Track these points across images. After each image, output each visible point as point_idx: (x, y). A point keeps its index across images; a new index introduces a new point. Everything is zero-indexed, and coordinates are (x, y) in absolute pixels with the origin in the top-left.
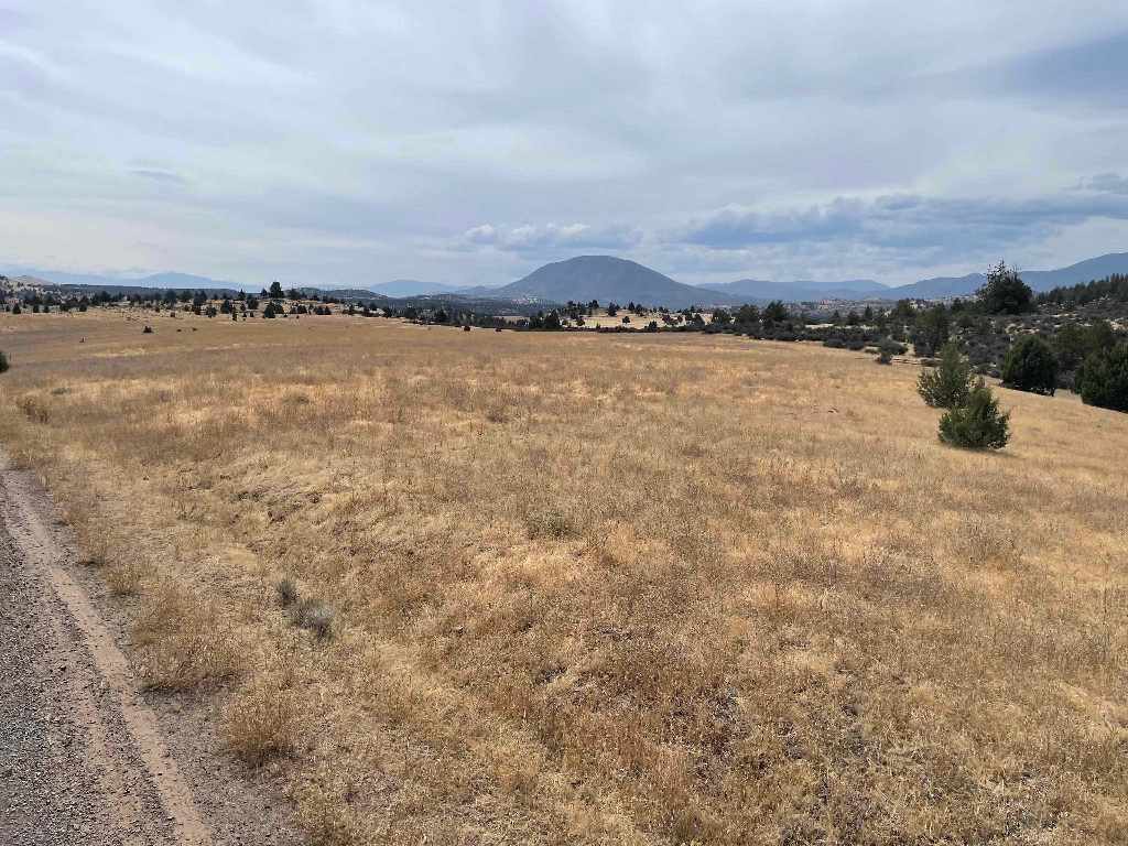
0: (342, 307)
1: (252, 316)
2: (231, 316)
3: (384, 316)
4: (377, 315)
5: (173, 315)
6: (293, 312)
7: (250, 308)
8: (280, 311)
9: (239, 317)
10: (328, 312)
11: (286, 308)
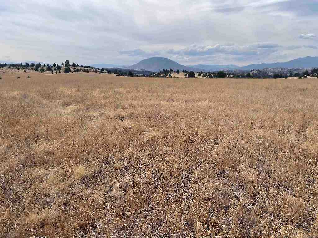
0: (92, 70)
1: (60, 72)
2: (51, 72)
3: (108, 73)
4: (105, 73)
5: (25, 71)
6: (75, 71)
7: (58, 69)
8: (70, 71)
9: (54, 72)
10: (88, 71)
11: (72, 70)
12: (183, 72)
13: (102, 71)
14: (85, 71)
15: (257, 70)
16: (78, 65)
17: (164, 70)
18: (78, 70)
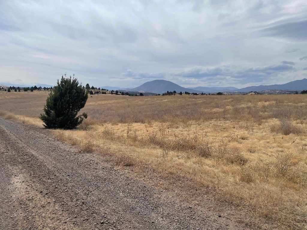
0: (108, 92)
3: (121, 94)
10: (105, 93)
12: (185, 93)
13: (117, 93)
14: (103, 93)
15: (255, 92)
16: (96, 88)
17: (168, 92)
18: (97, 93)
